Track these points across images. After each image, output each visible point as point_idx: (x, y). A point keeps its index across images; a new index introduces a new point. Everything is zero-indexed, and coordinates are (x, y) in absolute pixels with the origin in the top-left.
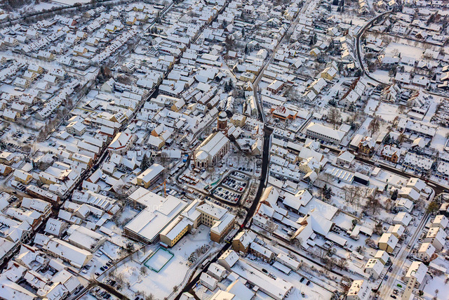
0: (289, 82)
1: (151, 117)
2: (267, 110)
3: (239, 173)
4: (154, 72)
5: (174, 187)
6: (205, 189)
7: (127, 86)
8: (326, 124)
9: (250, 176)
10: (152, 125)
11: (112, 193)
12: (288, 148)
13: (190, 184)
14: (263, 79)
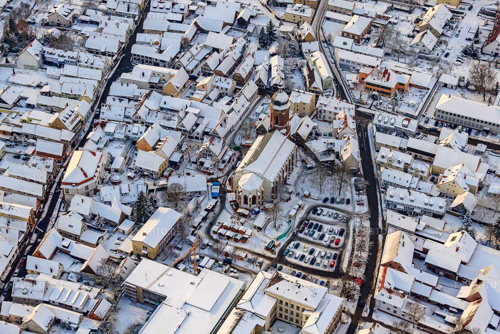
0: (379, 17)
1: (131, 112)
2: (351, 78)
3: (326, 210)
4: (116, 19)
5: (206, 251)
6: (267, 249)
7: (69, 53)
8: (468, 94)
9: (348, 213)
10: (136, 128)
11: (87, 276)
12: (409, 149)
13: (236, 240)
14: (329, 14)
